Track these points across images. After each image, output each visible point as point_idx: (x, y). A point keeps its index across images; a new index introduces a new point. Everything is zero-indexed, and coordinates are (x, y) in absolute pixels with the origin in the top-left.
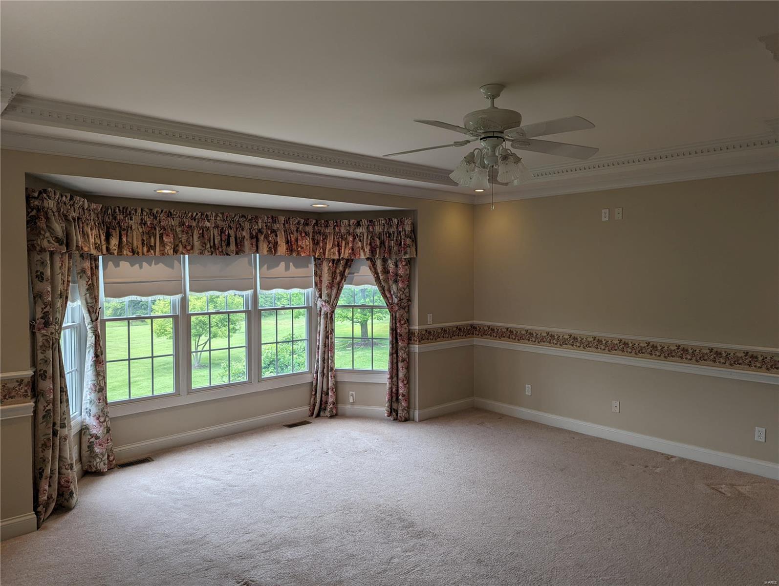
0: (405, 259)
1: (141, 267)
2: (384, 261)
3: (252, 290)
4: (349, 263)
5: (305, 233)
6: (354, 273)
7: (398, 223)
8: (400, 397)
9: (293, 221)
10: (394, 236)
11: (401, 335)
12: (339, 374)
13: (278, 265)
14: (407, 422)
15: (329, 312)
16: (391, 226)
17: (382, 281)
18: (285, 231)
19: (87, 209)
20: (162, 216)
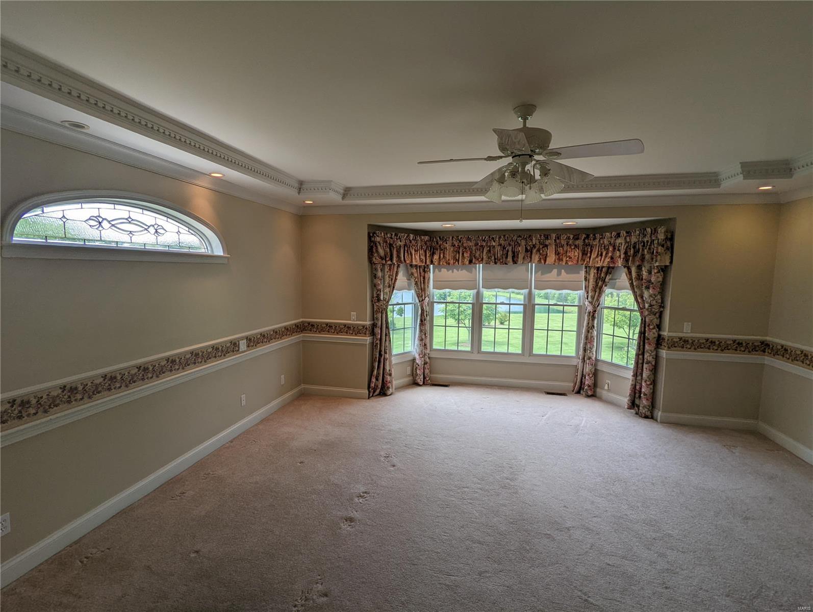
0: (657, 266)
1: (453, 272)
2: (639, 268)
3: (528, 290)
4: (610, 270)
5: (576, 246)
6: (616, 279)
7: (652, 232)
8: (642, 395)
9: (563, 237)
10: (647, 244)
11: (648, 339)
12: (599, 363)
13: (551, 272)
14: (647, 419)
15: (592, 311)
16: (646, 235)
17: (635, 287)
18: (556, 245)
19: (413, 239)
20: (464, 240)
